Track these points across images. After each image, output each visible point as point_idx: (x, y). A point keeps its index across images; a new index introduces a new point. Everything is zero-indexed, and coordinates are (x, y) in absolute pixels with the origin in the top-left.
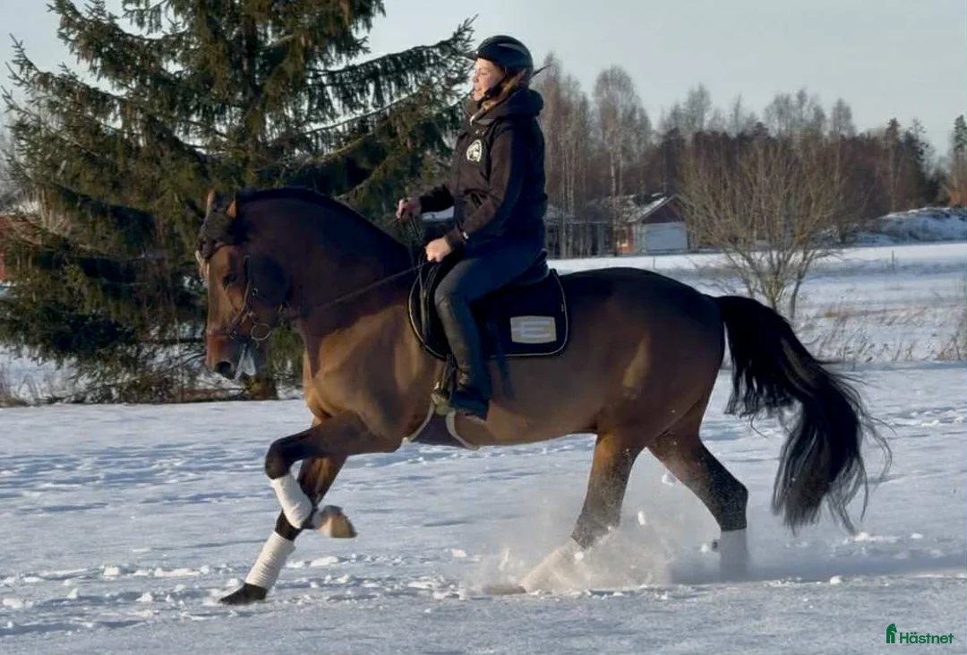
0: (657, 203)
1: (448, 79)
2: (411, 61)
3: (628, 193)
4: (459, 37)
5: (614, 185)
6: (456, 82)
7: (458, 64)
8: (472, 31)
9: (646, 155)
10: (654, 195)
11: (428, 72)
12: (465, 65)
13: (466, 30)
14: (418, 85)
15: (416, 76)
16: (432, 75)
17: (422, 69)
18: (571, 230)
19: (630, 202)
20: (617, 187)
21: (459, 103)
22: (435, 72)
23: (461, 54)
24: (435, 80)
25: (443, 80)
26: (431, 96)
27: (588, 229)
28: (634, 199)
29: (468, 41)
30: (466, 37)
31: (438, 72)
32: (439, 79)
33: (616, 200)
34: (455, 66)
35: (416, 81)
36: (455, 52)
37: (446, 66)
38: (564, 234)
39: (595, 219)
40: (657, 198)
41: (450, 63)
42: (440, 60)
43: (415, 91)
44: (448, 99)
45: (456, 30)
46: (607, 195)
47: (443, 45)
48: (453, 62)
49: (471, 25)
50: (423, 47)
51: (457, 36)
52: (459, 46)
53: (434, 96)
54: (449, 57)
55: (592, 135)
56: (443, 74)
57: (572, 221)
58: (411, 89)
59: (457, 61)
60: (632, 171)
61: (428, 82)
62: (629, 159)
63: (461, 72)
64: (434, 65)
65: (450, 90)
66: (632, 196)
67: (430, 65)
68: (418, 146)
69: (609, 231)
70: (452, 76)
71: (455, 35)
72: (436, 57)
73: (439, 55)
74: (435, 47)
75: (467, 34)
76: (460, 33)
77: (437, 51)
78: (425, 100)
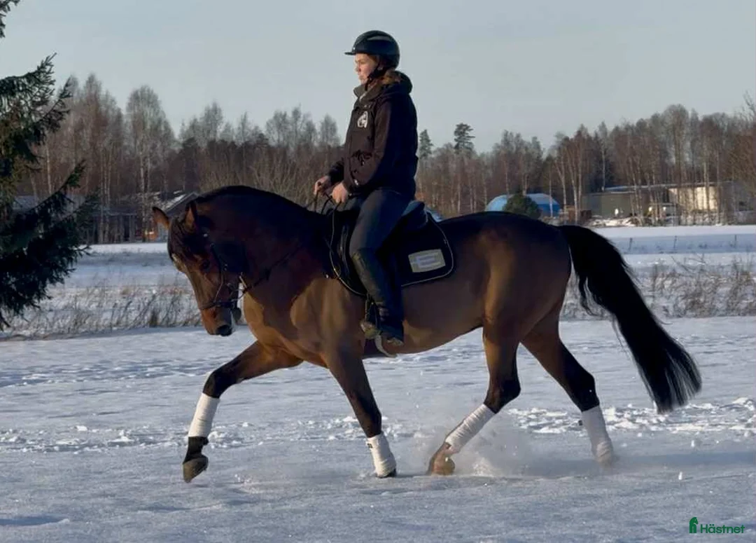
0: (179, 199)
1: (33, 102)
2: (4, 88)
3: (155, 190)
4: (42, 70)
5: (143, 184)
6: (39, 104)
7: (41, 91)
8: (52, 66)
9: (169, 160)
10: (175, 193)
11: (17, 97)
12: (46, 92)
13: (47, 64)
14: (9, 106)
15: (8, 100)
16: (21, 98)
17: (13, 94)
18: (108, 220)
19: (156, 198)
20: (146, 187)
21: (41, 120)
22: (23, 97)
23: (43, 83)
24: (23, 102)
25: (29, 103)
26: (20, 116)
27: (121, 219)
28: (159, 196)
29: (49, 73)
30: (47, 70)
31: (26, 96)
32: (26, 102)
33: (144, 196)
34: (39, 92)
35: (8, 103)
36: (39, 82)
37: (31, 92)
38: (102, 224)
39: (128, 212)
40: (178, 195)
41: (35, 89)
42: (27, 87)
43: (7, 111)
44: (33, 117)
45: (40, 65)
46: (137, 193)
47: (29, 76)
48: (37, 89)
49: (51, 61)
50: (14, 77)
51: (41, 69)
52: (42, 78)
53: (22, 115)
54: (34, 85)
55: (126, 143)
56: (29, 98)
57: (109, 213)
58: (5, 110)
59: (40, 88)
60: (157, 173)
61: (18, 104)
62: (154, 163)
63: (43, 97)
64: (22, 91)
65: (34, 110)
66: (158, 193)
67: (19, 91)
68: (11, 152)
69: (139, 221)
70: (37, 100)
71: (39, 68)
72: (24, 85)
73: (26, 83)
74: (23, 77)
75: (48, 68)
76: (43, 67)
77: (25, 81)
78: (15, 118)
